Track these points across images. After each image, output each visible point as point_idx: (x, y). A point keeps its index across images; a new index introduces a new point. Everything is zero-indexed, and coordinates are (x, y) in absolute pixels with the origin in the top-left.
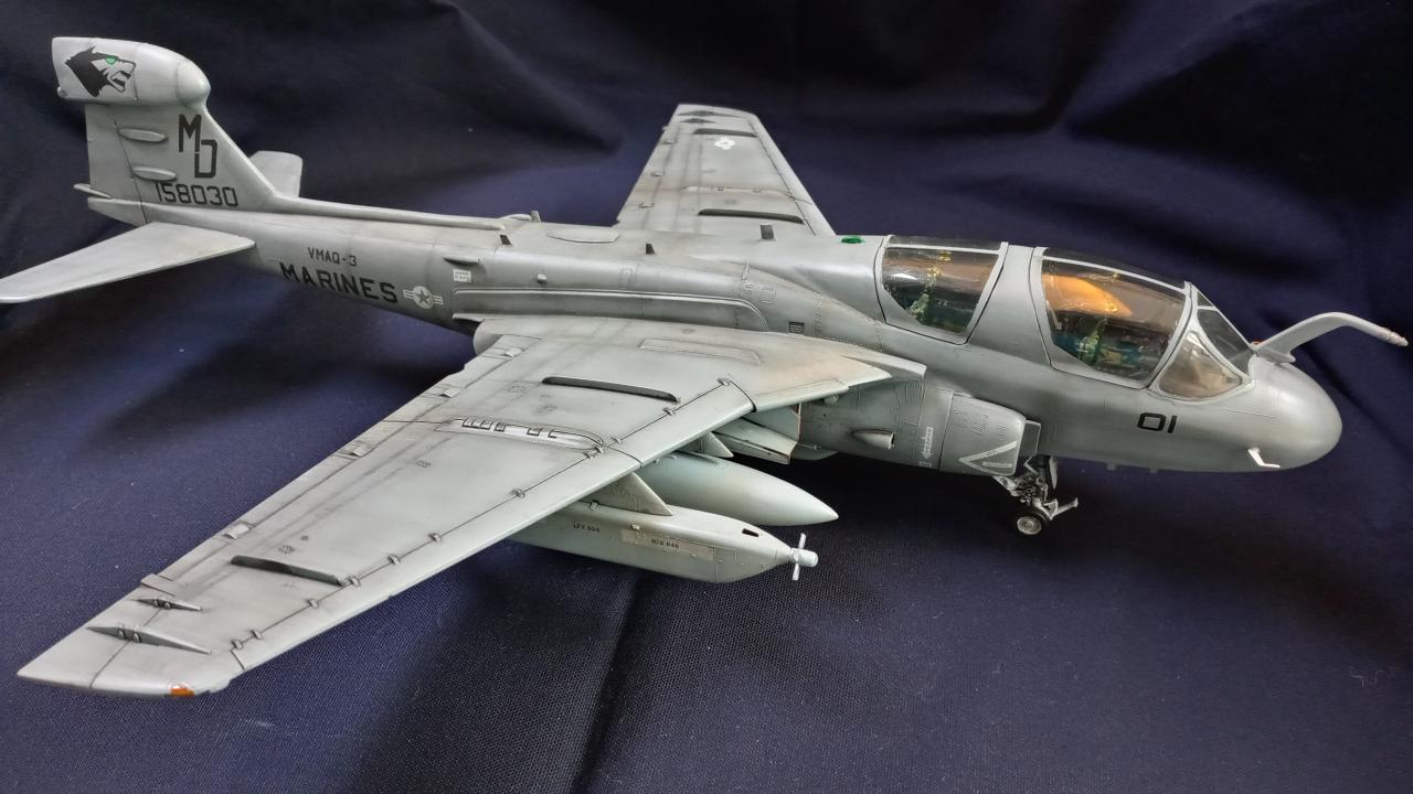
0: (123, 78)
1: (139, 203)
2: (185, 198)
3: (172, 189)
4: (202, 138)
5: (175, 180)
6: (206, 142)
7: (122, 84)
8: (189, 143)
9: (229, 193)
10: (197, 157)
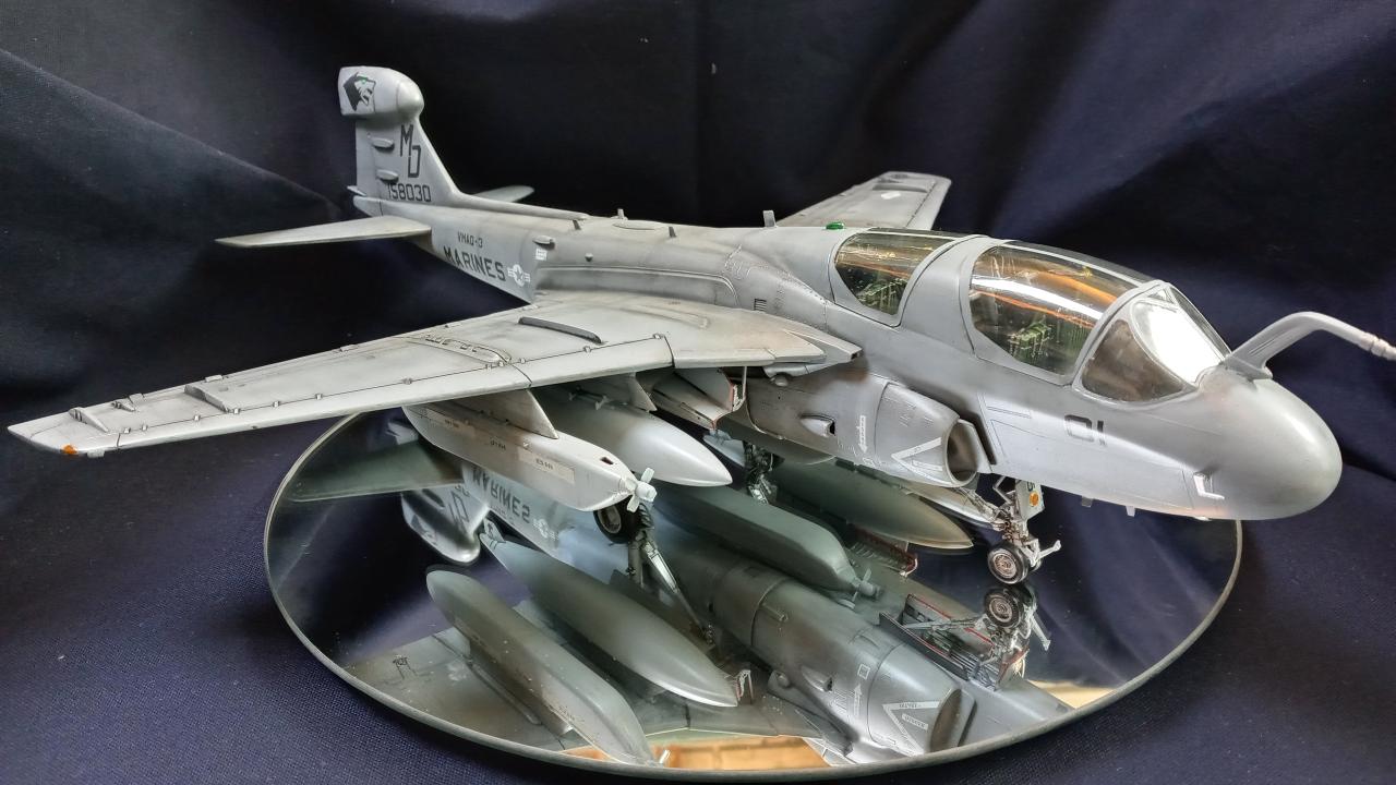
0: (368, 94)
1: (379, 200)
2: (403, 195)
3: (396, 188)
4: (414, 144)
5: (397, 179)
6: (415, 148)
7: (367, 99)
8: (406, 148)
9: (426, 190)
10: (409, 160)
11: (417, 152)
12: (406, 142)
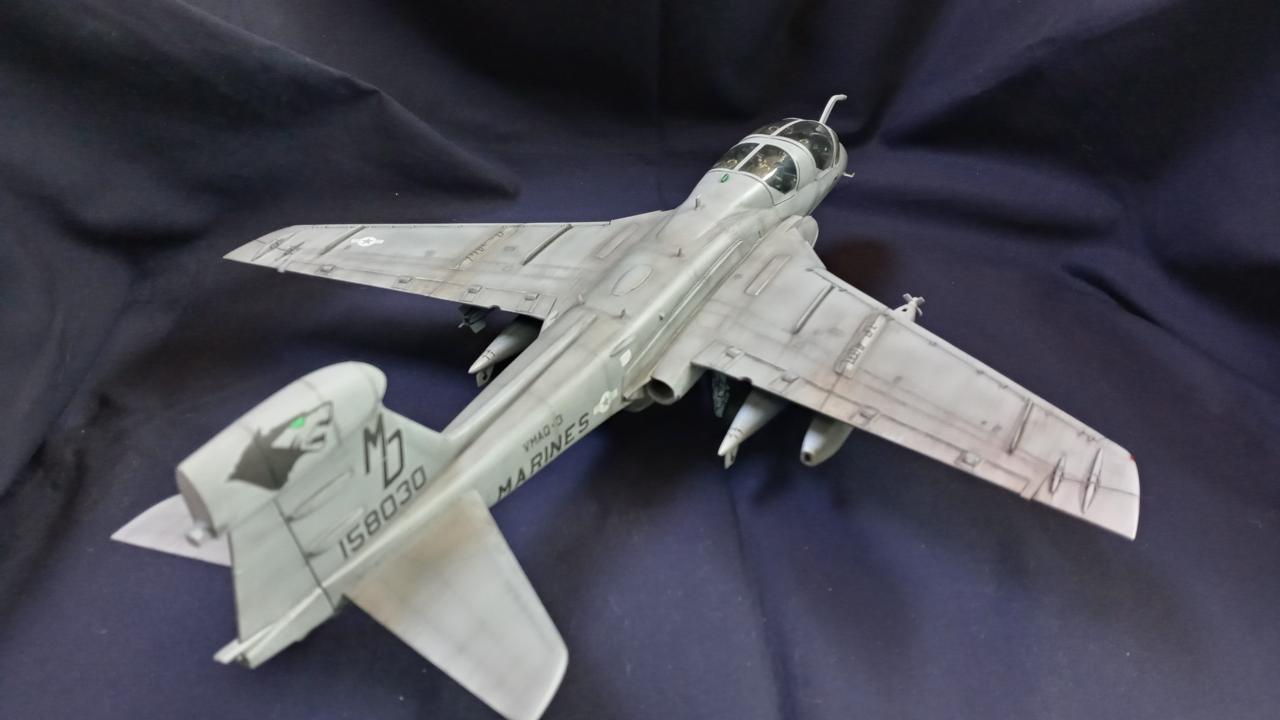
1: (319, 590)
2: (373, 527)
3: (360, 529)
9: (418, 474)
10: (385, 465)
11: (396, 441)
12: (375, 444)
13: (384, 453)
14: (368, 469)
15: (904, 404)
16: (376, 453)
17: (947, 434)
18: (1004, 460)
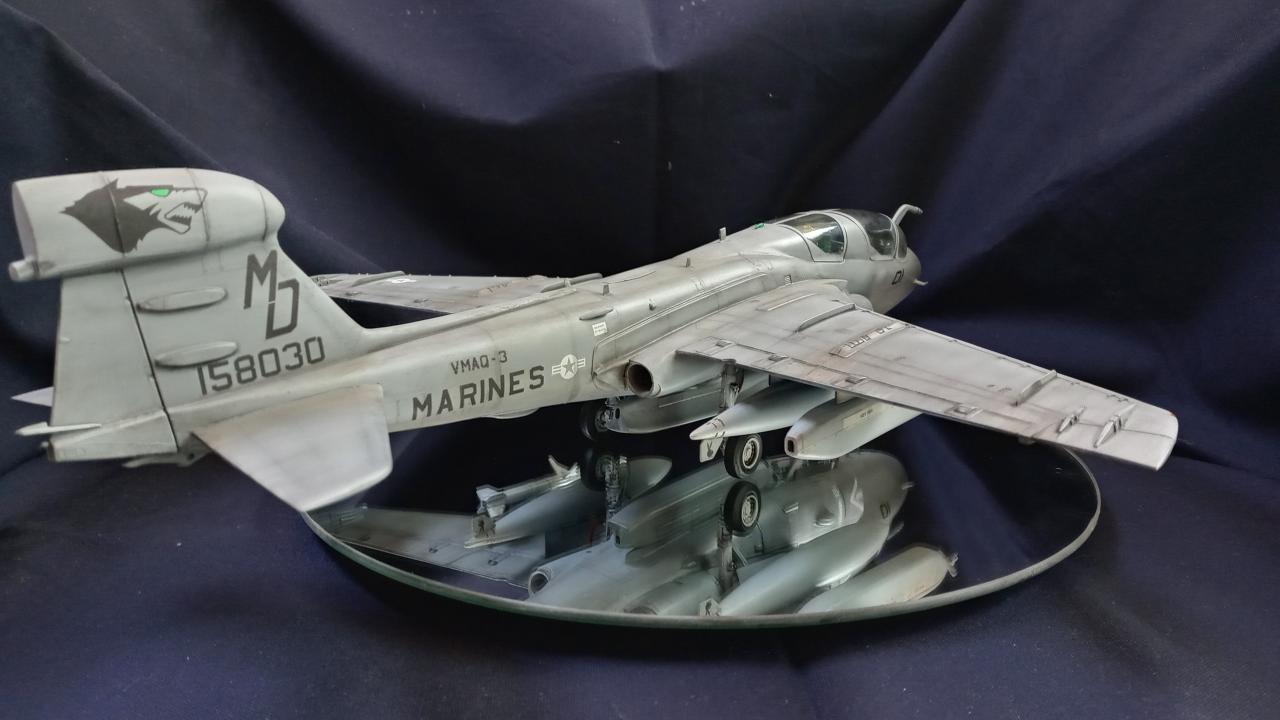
1: (162, 413)
3: (230, 369)
4: (280, 279)
5: (234, 352)
8: (261, 288)
9: (314, 345)
10: (271, 309)
11: (289, 291)
12: (262, 281)
13: (272, 296)
14: (248, 303)
15: (899, 373)
16: (261, 292)
17: (943, 393)
18: (1008, 411)
